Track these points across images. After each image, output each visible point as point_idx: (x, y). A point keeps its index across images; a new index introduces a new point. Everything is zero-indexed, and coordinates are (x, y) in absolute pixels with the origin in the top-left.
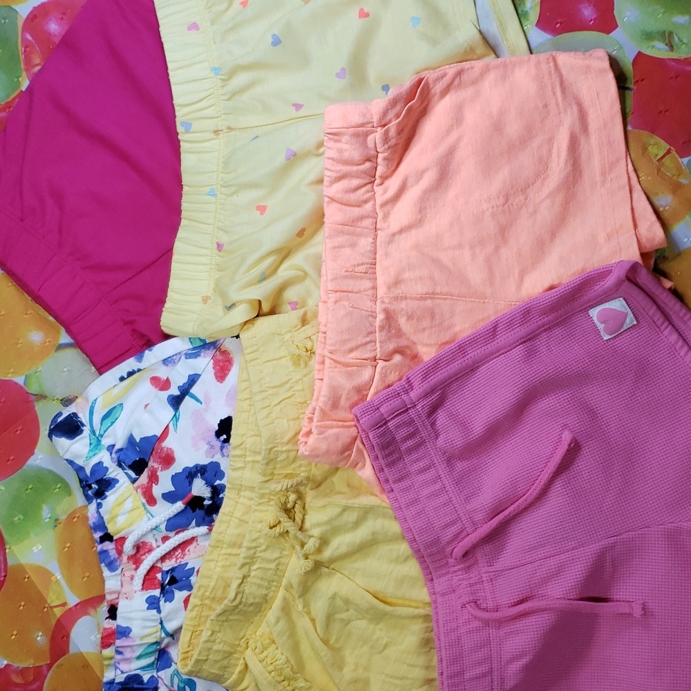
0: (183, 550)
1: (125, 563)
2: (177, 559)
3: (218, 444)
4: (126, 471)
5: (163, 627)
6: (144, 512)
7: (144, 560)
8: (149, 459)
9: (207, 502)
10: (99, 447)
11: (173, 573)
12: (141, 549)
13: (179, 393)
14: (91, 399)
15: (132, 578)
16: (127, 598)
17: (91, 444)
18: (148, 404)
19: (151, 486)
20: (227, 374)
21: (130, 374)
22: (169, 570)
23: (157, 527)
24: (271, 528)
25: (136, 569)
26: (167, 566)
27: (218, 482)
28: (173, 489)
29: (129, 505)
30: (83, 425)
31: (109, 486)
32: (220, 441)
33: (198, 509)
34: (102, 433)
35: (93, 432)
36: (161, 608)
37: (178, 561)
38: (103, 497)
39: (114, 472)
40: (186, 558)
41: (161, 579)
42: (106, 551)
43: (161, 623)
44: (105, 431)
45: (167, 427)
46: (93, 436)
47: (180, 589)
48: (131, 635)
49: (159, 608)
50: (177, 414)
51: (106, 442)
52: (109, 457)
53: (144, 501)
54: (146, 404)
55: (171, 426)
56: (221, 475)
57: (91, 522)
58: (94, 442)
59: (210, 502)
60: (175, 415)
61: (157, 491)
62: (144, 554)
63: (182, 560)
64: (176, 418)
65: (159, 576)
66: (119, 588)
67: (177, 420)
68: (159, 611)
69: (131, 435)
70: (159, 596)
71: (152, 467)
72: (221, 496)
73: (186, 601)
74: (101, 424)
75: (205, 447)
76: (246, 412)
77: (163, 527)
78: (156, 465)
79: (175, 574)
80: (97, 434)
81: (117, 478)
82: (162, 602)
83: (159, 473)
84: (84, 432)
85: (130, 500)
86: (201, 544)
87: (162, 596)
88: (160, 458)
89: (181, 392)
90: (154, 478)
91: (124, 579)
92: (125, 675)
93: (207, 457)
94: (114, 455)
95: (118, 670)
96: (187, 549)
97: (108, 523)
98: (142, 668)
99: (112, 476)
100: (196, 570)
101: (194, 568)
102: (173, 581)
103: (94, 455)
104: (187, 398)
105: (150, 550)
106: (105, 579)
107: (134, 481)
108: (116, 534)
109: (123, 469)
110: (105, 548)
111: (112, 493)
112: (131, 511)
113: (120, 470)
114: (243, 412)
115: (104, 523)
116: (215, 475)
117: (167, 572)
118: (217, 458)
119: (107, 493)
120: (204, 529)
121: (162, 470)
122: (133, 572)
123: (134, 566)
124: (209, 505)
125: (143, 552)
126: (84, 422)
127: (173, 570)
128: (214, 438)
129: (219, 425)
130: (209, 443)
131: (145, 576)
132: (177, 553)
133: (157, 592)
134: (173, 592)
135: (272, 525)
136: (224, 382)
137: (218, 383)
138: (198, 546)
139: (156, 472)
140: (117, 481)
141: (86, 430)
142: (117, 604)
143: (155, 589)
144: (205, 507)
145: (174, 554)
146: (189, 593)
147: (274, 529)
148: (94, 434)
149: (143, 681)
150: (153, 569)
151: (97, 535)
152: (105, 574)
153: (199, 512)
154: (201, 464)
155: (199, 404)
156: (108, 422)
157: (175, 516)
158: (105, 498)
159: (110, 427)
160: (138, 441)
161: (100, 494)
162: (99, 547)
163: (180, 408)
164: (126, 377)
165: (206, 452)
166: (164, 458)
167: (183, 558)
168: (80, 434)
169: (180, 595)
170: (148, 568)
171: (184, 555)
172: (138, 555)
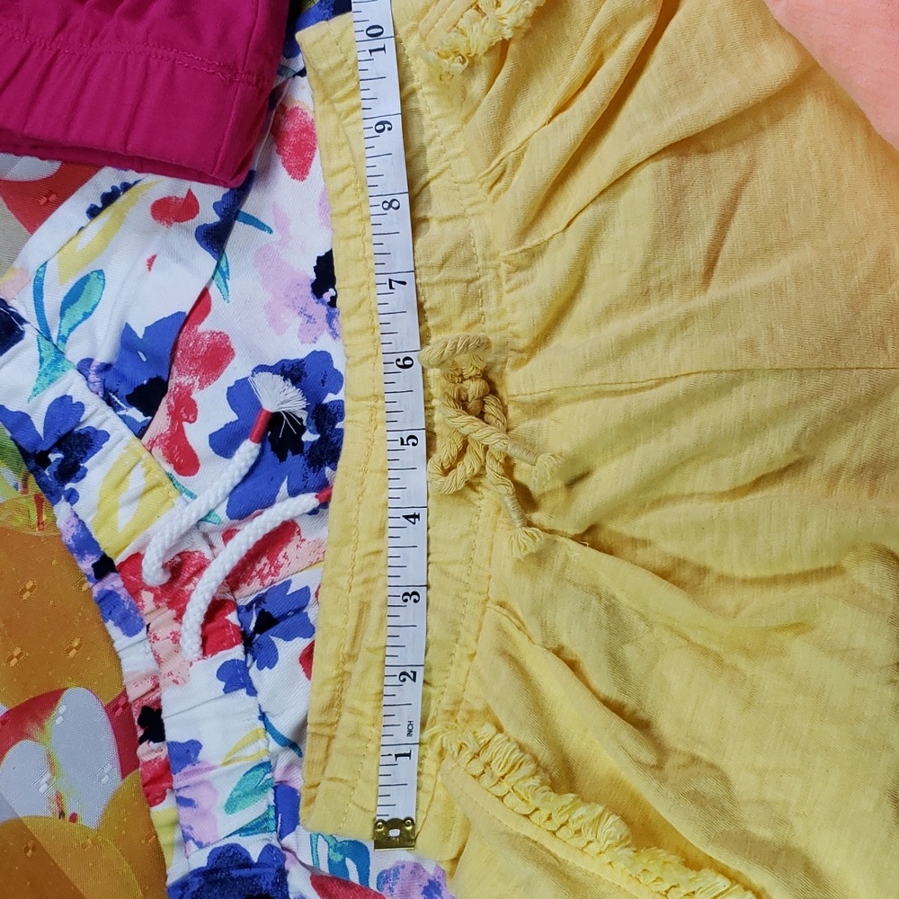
0: (272, 559)
1: (151, 612)
2: (263, 578)
3: (320, 310)
4: (121, 413)
5: (268, 727)
6: (173, 493)
7: (191, 592)
8: (170, 373)
9: (309, 437)
10: (60, 365)
11: (263, 606)
12: (181, 568)
13: (217, 219)
14: (34, 265)
15: (175, 638)
16: (176, 682)
17: (41, 360)
18: (154, 257)
19: (181, 429)
20: (311, 159)
21: (109, 199)
22: (252, 602)
23: (209, 514)
24: (446, 473)
25: (179, 618)
26: (246, 595)
27: (330, 398)
28: (233, 417)
29: (137, 481)
30: (22, 321)
31: (88, 447)
32: (323, 303)
33: (290, 453)
34: (65, 333)
35: (45, 333)
36: (256, 683)
37: (267, 581)
38: (78, 474)
39: (98, 415)
40: (282, 572)
41: (238, 624)
42: (111, 593)
43: (263, 717)
44: (71, 330)
45: (205, 293)
46: (45, 343)
47: (288, 637)
48: (202, 755)
49: (251, 683)
50: (223, 264)
51: (75, 353)
52: (84, 383)
53: (169, 468)
54: (149, 256)
55: (214, 292)
56: (336, 380)
57: (68, 538)
58: (49, 354)
59: (317, 437)
60: (218, 266)
61: (198, 435)
62: (189, 580)
63: (275, 579)
64: (221, 272)
65: (233, 617)
66: (153, 666)
67: (225, 275)
68: (252, 691)
69: (127, 326)
70: (244, 660)
71: (179, 385)
72: (338, 426)
73: (307, 659)
74: (62, 314)
75: (296, 322)
76: (355, 236)
77: (222, 512)
78: (185, 380)
79: (267, 608)
80: (54, 335)
81: (104, 428)
82: (253, 672)
83: (197, 395)
84: (27, 335)
85: (139, 471)
86: (309, 539)
87: (250, 656)
88: (194, 359)
89: (221, 216)
90: (184, 409)
91: (157, 645)
92: (207, 851)
93: (302, 342)
94: (92, 377)
95: (191, 842)
96: (282, 554)
97: (97, 532)
98: (244, 831)
99: (93, 423)
100: (313, 592)
101: (306, 589)
102: (266, 622)
103: (51, 381)
104: (238, 226)
105: (201, 569)
106: (120, 654)
107: (140, 432)
108: (118, 553)
109: (116, 408)
110: (109, 588)
111: (98, 463)
112: (145, 492)
113: (109, 412)
114: (350, 238)
115: (90, 535)
116: (323, 382)
117: (249, 608)
118: (325, 343)
119: (87, 464)
120: (309, 500)
121: (201, 387)
122: (175, 627)
123: (173, 613)
124: (313, 444)
125: (187, 575)
126: (23, 314)
127: (259, 600)
128: (312, 300)
129: (316, 269)
130: (302, 312)
131: (203, 626)
132: (259, 567)
133: (237, 652)
134: (273, 644)
135: (446, 466)
136: (308, 177)
137: (295, 181)
138: (304, 545)
139: (189, 393)
140: (106, 436)
141: (30, 331)
142: (158, 701)
143: (231, 646)
144: (306, 448)
145: (253, 568)
146: (308, 641)
147: (452, 473)
148: (49, 339)
149: (248, 858)
150: (216, 608)
151: (87, 565)
152: (117, 645)
153: (295, 462)
154: (292, 359)
155: (266, 233)
156: (77, 311)
157: (246, 478)
158: (83, 477)
159: (79, 322)
160: (141, 337)
161: (71, 470)
162: (96, 589)
163: (227, 251)
164: (100, 205)
165: (300, 331)
166: (204, 357)
167: (276, 574)
168: (16, 341)
169: (289, 650)
170: (204, 608)
171: (278, 567)
172: (177, 585)
